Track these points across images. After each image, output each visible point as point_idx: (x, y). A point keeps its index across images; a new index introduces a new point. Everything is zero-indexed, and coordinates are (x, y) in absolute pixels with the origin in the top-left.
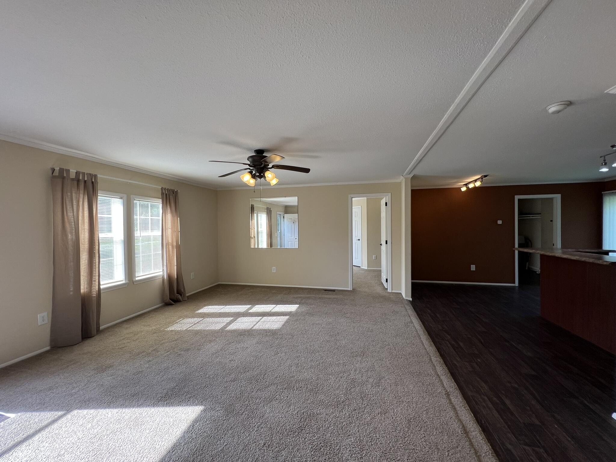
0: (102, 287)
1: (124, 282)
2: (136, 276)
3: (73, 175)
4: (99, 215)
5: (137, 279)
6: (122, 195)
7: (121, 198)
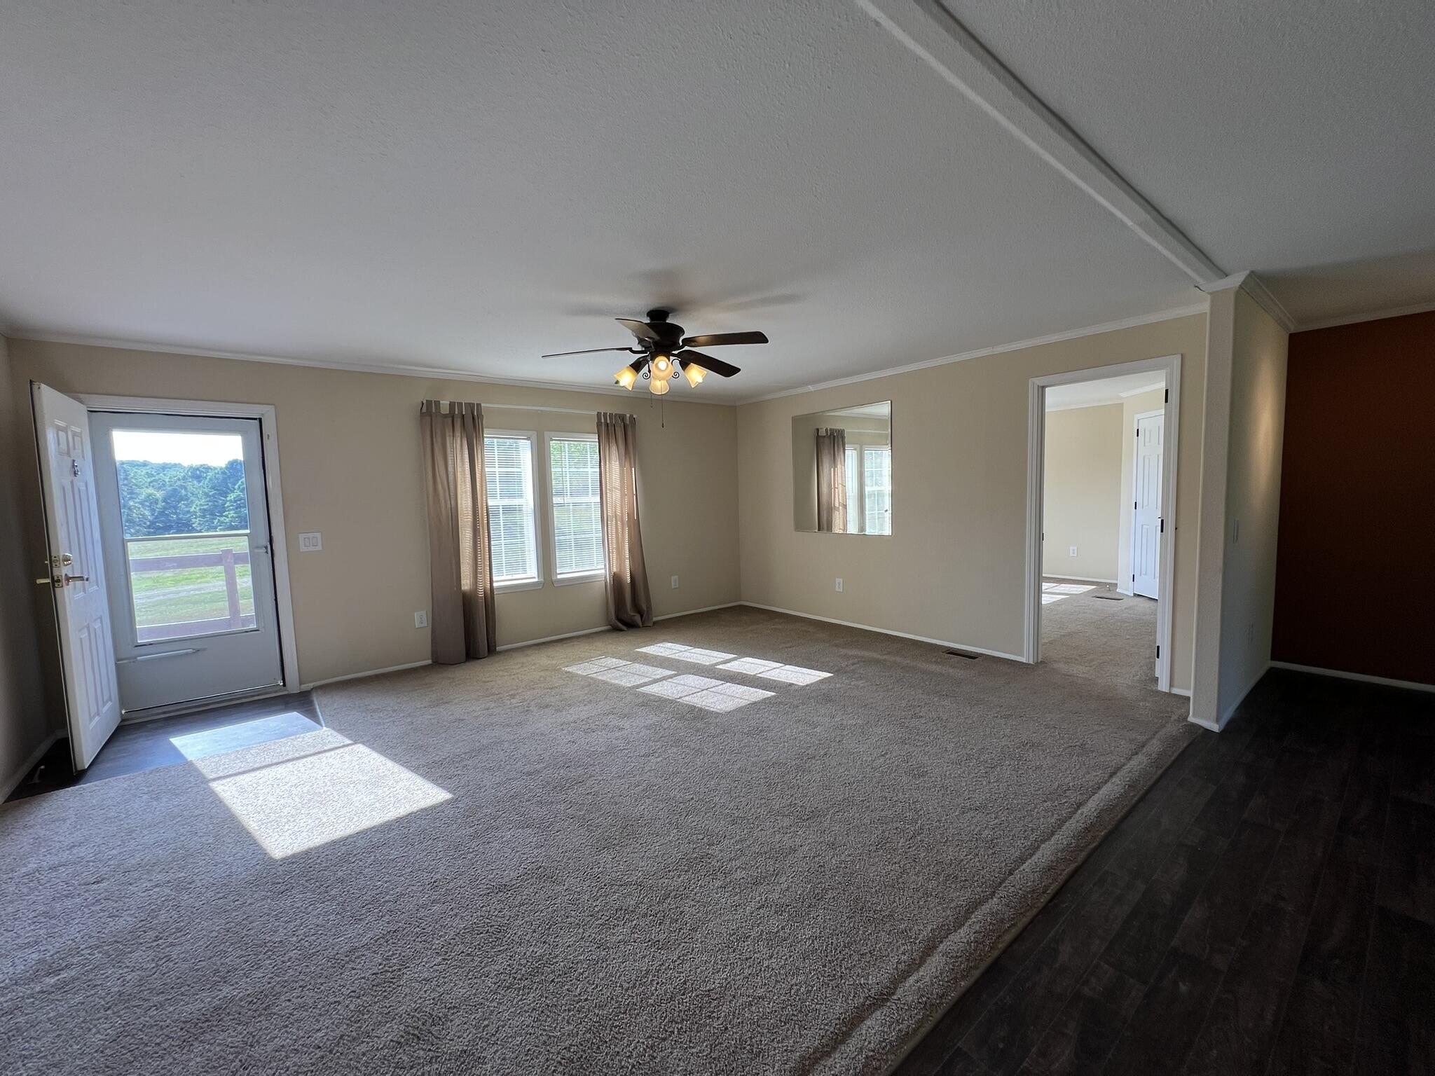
0: (495, 585)
1: (536, 580)
2: (558, 572)
3: (445, 409)
4: (487, 469)
5: (559, 577)
6: (530, 433)
7: (528, 439)
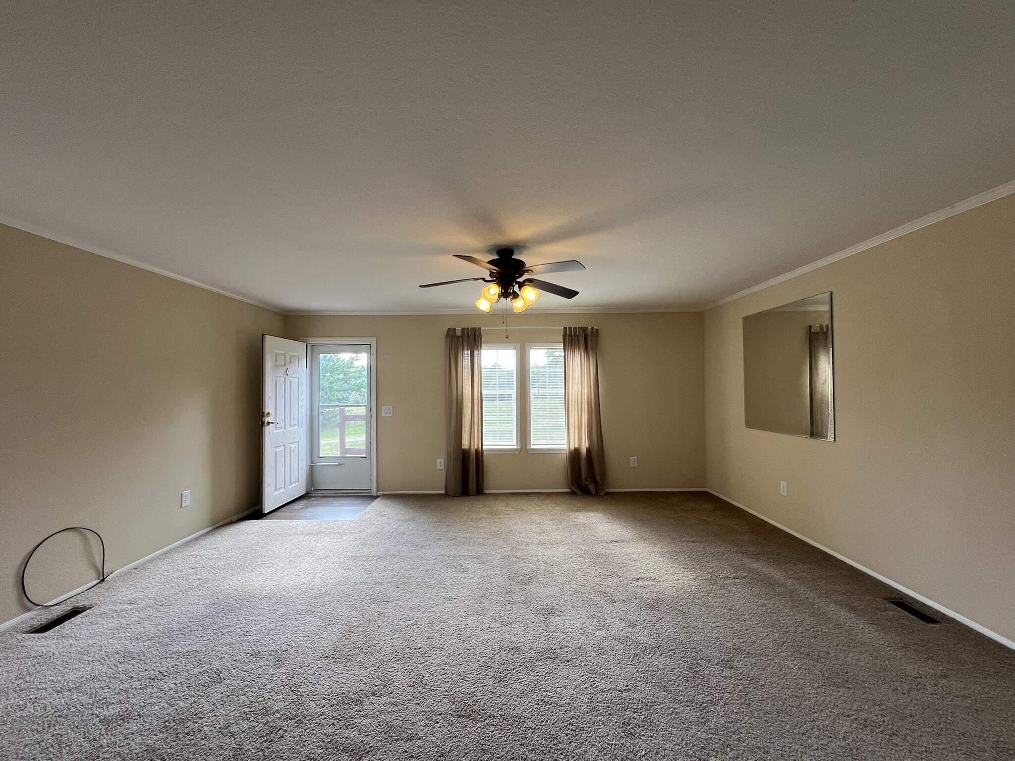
0: (485, 447)
1: (515, 447)
2: (531, 444)
3: (459, 333)
5: (532, 447)
6: (516, 345)
7: (515, 349)
